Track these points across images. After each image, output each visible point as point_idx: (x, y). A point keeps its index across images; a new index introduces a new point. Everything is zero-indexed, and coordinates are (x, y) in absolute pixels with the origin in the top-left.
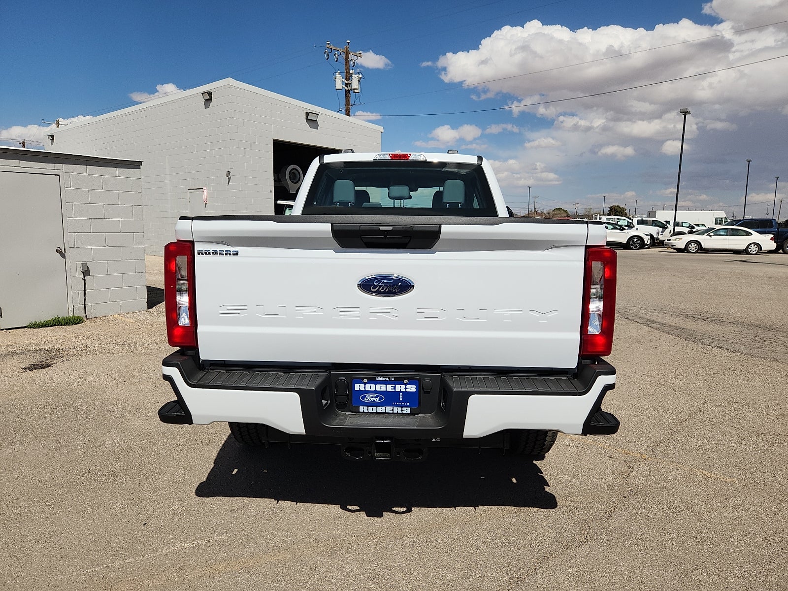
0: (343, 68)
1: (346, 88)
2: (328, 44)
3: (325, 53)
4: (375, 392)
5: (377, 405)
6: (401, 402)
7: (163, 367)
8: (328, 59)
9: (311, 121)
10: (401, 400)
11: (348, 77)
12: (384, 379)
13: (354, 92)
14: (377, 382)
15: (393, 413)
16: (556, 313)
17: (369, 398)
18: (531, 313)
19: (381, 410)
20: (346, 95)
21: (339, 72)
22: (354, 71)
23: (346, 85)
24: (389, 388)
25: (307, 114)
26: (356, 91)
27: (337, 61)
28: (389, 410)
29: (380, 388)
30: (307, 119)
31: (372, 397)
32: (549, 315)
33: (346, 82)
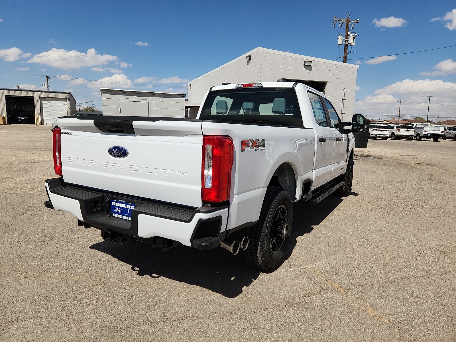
0: (345, 31)
1: (345, 43)
2: (335, 18)
3: (333, 24)
4: (119, 207)
5: (119, 214)
6: (128, 214)
7: (46, 183)
8: (334, 27)
9: (308, 66)
10: (128, 213)
11: (347, 36)
12: (122, 201)
13: (351, 45)
14: (120, 202)
15: (125, 219)
16: (189, 174)
17: (117, 210)
18: (177, 172)
19: (121, 217)
20: (345, 47)
21: (341, 34)
22: (351, 32)
23: (345, 42)
24: (124, 206)
25: (305, 62)
26: (352, 44)
27: (341, 27)
28: (123, 217)
29: (121, 205)
30: (304, 65)
31: (118, 210)
32: (185, 175)
33: (345, 39)
